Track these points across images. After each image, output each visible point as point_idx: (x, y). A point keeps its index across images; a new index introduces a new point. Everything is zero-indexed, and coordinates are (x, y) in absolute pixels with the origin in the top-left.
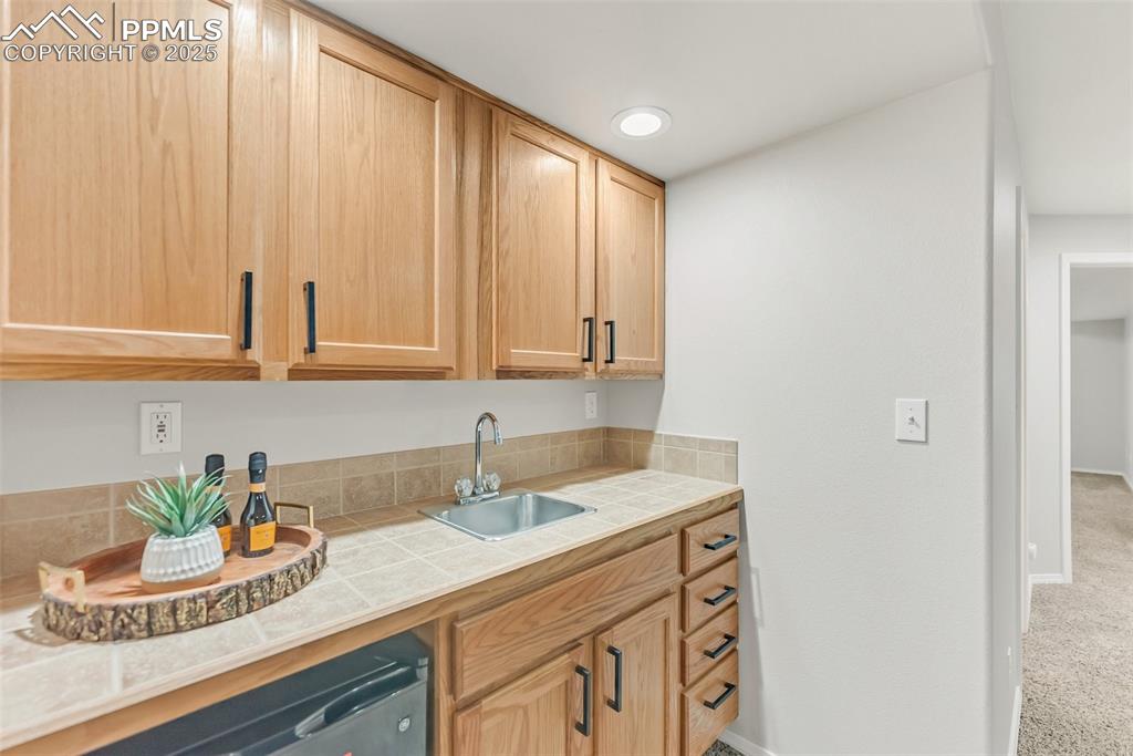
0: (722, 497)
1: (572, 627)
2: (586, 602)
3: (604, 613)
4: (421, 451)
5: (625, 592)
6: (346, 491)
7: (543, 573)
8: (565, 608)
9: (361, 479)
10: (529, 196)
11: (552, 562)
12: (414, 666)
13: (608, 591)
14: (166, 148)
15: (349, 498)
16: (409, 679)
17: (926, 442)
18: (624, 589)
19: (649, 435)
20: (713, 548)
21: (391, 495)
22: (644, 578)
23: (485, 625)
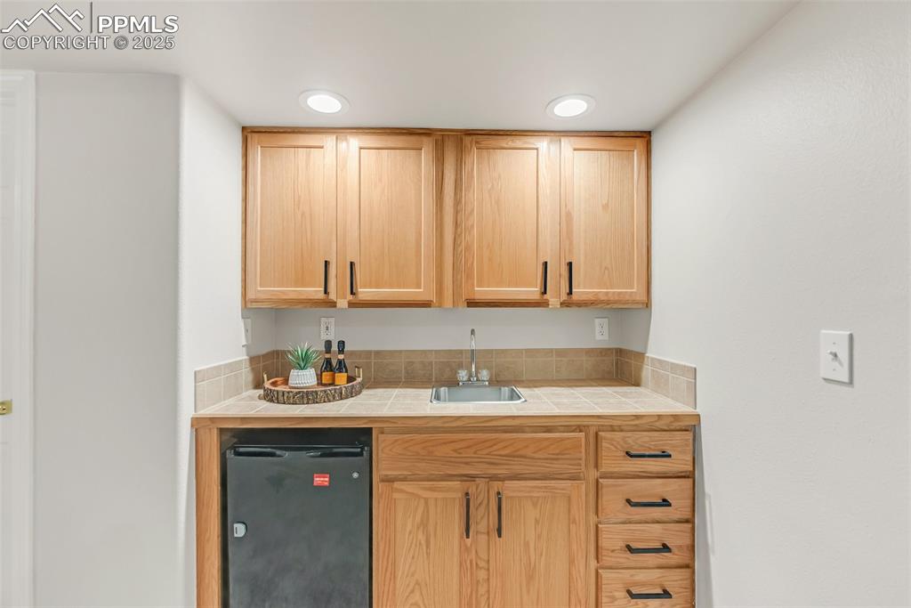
0: (659, 416)
1: (462, 465)
2: (475, 453)
3: (492, 467)
4: (450, 351)
5: (516, 459)
6: (406, 368)
7: (438, 424)
8: (455, 451)
9: (413, 363)
10: (493, 185)
11: (445, 420)
12: (362, 449)
13: (495, 453)
14: (303, 214)
15: (407, 372)
16: (360, 454)
17: (851, 382)
18: (514, 457)
19: (640, 356)
20: (631, 456)
21: (431, 375)
22: (536, 456)
23: (396, 441)
